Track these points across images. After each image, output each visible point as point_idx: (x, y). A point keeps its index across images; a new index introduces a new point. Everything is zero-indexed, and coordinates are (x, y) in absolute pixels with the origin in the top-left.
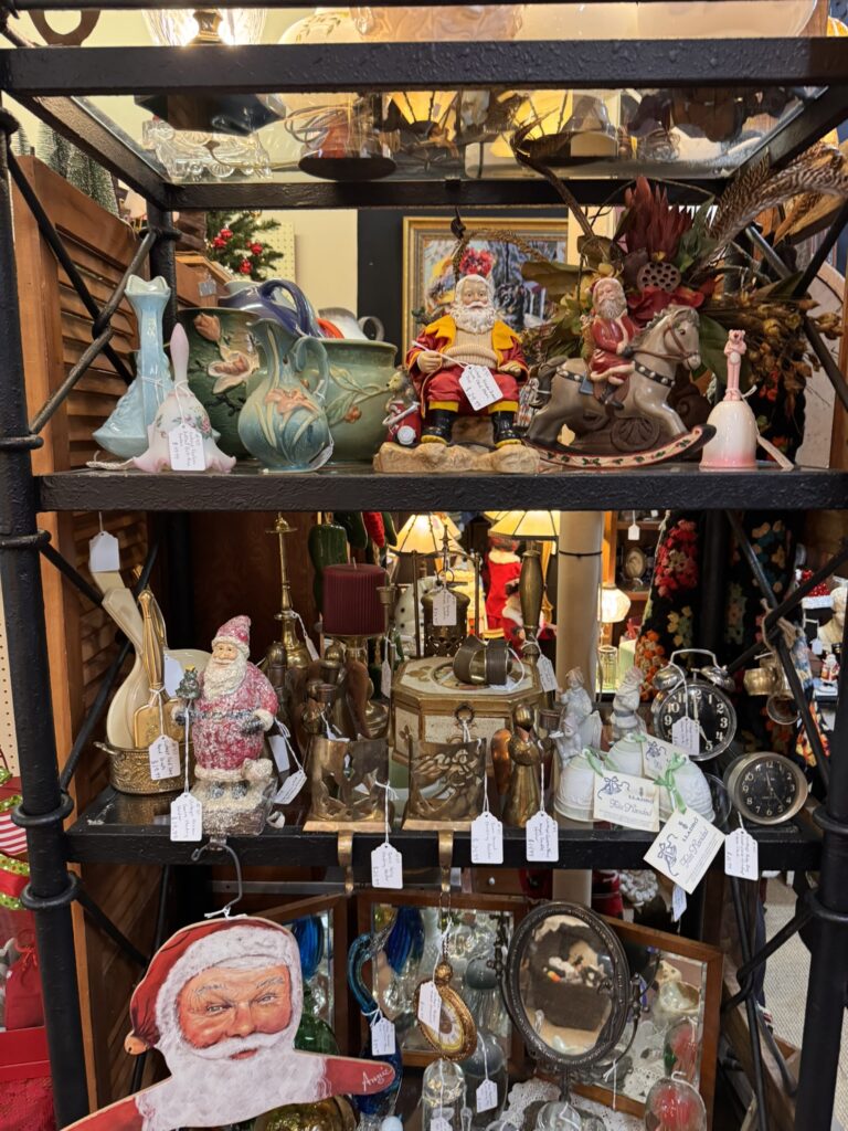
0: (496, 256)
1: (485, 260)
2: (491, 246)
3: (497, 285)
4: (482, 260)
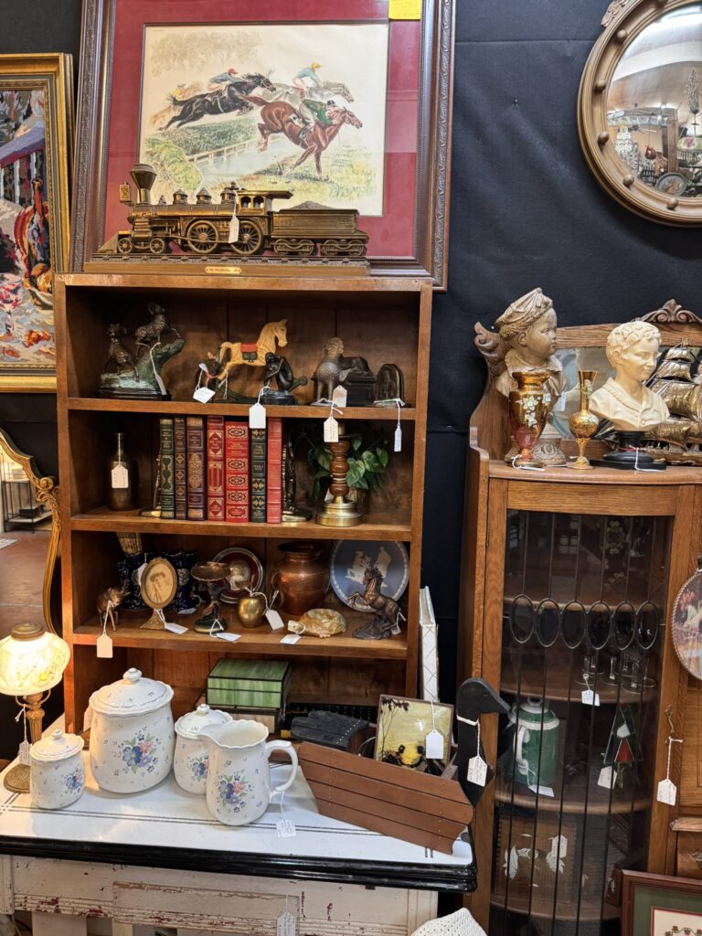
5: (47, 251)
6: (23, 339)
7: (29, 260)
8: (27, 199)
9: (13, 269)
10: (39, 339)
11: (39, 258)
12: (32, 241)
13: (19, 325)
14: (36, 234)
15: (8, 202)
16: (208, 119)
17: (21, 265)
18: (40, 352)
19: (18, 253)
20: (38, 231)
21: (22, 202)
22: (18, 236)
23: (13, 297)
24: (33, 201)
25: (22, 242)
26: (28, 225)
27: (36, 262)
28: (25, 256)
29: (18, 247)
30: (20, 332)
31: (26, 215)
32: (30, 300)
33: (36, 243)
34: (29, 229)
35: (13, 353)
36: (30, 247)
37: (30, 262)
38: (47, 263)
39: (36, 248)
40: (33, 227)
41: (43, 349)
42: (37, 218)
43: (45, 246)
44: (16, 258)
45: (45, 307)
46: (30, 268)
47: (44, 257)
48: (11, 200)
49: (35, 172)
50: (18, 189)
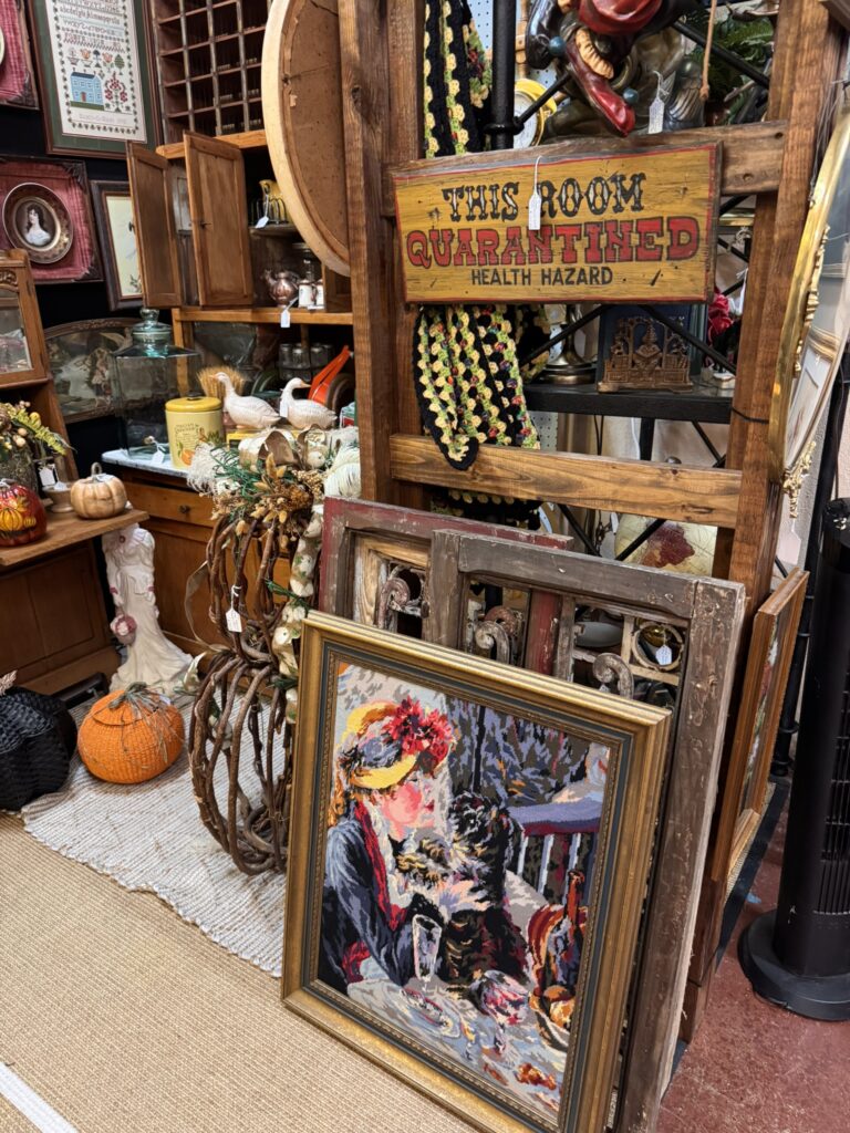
0: (458, 731)
1: (438, 733)
2: (452, 708)
3: (457, 789)
4: (431, 731)
5: (573, 974)
6: (516, 1069)
7: (544, 974)
8: (556, 894)
9: (518, 975)
10: (537, 1081)
11: (560, 978)
12: (553, 952)
13: (512, 1048)
14: (561, 944)
15: (526, 885)
17: (532, 975)
18: (537, 1097)
19: (529, 957)
20: (565, 942)
21: (548, 894)
22: (534, 935)
23: (511, 1010)
24: (564, 900)
25: (538, 948)
26: (551, 928)
27: (554, 982)
28: (538, 966)
29: (531, 950)
30: (514, 1057)
31: (550, 914)
32: (535, 1026)
33: (559, 957)
34: (550, 934)
35: (499, 1077)
36: (548, 957)
37: (546, 978)
38: (570, 990)
39: (557, 963)
40: (558, 934)
41: (541, 1095)
43: (573, 966)
44: (526, 963)
45: (555, 1044)
46: (543, 985)
47: (567, 979)
48: (532, 885)
49: (574, 861)
50: (545, 874)
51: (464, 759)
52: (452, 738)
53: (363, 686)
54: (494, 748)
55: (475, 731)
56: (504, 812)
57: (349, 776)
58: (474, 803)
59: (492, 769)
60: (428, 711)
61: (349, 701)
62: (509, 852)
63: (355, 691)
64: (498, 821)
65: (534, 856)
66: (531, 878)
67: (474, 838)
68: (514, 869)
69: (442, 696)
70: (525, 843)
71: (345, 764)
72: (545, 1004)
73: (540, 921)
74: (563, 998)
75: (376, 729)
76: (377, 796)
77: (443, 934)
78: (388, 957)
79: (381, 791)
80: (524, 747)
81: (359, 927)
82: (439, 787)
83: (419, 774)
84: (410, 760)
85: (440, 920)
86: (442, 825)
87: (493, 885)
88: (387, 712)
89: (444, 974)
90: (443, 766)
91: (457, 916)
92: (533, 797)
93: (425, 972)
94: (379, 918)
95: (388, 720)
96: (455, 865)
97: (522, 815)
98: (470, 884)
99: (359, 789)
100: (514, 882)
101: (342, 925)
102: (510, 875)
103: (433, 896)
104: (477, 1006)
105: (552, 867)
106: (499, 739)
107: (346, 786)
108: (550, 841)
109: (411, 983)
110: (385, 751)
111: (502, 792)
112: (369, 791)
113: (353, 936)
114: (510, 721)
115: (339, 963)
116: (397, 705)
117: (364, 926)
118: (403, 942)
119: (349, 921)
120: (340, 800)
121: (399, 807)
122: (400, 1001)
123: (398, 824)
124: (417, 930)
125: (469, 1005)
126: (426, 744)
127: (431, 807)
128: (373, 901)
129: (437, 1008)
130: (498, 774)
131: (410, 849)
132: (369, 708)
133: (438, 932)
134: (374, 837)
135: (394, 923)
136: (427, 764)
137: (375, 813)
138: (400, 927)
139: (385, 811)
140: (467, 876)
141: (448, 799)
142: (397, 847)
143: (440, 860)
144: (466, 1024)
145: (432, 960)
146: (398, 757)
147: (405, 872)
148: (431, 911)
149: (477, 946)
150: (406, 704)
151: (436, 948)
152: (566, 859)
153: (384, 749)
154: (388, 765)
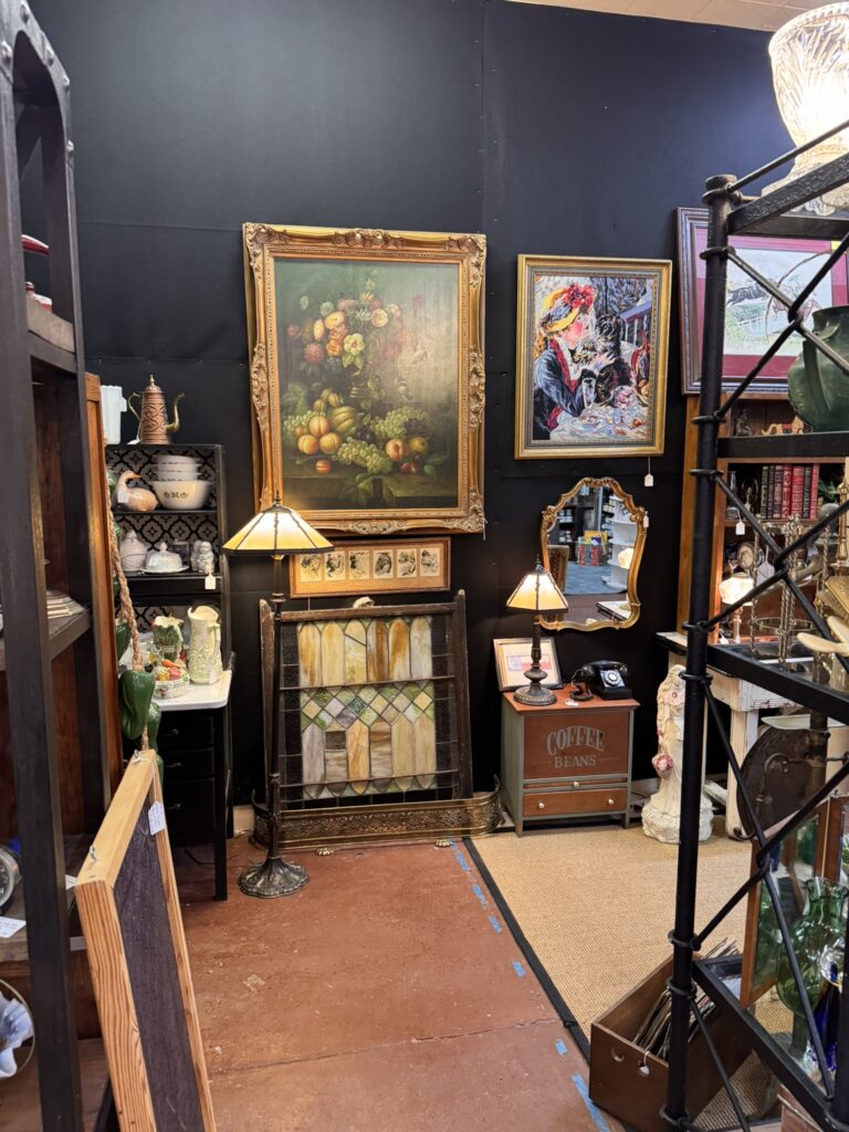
1: (588, 294)
5: (647, 373)
6: (630, 425)
7: (638, 377)
9: (628, 383)
10: (639, 424)
11: (643, 377)
12: (640, 367)
13: (629, 417)
14: (643, 362)
16: (746, 302)
17: (633, 381)
18: (639, 432)
19: (632, 374)
20: (644, 360)
21: (637, 344)
22: (633, 363)
23: (627, 400)
24: (642, 344)
25: (635, 368)
26: (639, 357)
27: (641, 379)
28: (635, 376)
29: (632, 370)
30: (629, 420)
31: (638, 352)
32: (637, 401)
33: (642, 368)
34: (639, 359)
35: (623, 433)
36: (639, 370)
37: (639, 379)
38: (647, 379)
39: (642, 371)
40: (642, 359)
41: (640, 430)
42: (644, 353)
43: (647, 369)
44: (631, 377)
45: (644, 405)
46: (638, 382)
47: (646, 376)
48: (631, 342)
49: (645, 326)
50: (635, 336)
51: (600, 302)
52: (594, 295)
53: (551, 284)
54: (612, 293)
55: (604, 288)
56: (619, 317)
57: (545, 328)
58: (605, 319)
59: (612, 301)
60: (583, 286)
61: (543, 293)
62: (622, 333)
63: (546, 287)
64: (616, 322)
65: (631, 331)
66: (630, 340)
67: (607, 333)
68: (623, 339)
69: (588, 278)
70: (627, 326)
71: (543, 324)
72: (639, 389)
73: (635, 356)
74: (645, 384)
75: (559, 302)
76: (561, 333)
77: (597, 382)
78: (572, 407)
79: (563, 330)
80: (624, 289)
81: (556, 400)
82: (591, 317)
83: (581, 315)
84: (576, 311)
85: (594, 376)
86: (592, 333)
87: (616, 349)
88: (564, 292)
89: (598, 400)
90: (592, 309)
91: (601, 371)
92: (629, 306)
93: (589, 403)
94: (566, 390)
95: (564, 296)
96: (599, 349)
97: (625, 316)
98: (606, 354)
99: (552, 333)
100: (624, 345)
101: (546, 404)
102: (622, 342)
103: (590, 367)
104: (613, 406)
105: (638, 331)
106: (615, 290)
107: (544, 335)
108: (636, 322)
109: (584, 413)
110: (564, 310)
111: (616, 309)
112: (557, 332)
113: (552, 404)
114: (617, 280)
115: (545, 424)
116: (569, 287)
117: (558, 397)
118: (578, 395)
119: (550, 400)
120: (542, 343)
121: (572, 334)
122: (578, 424)
123: (573, 342)
124: (584, 385)
125: (609, 407)
126: (583, 301)
127: (587, 328)
128: (562, 383)
129: (595, 417)
130: (615, 303)
131: (579, 351)
132: (554, 293)
133: (594, 383)
134: (561, 353)
135: (573, 389)
136: (584, 310)
137: (560, 341)
138: (576, 389)
139: (567, 339)
140: (605, 351)
141: (595, 321)
142: (573, 352)
143: (593, 349)
144: (608, 418)
145: (592, 396)
146: (571, 311)
147: (576, 362)
148: (590, 374)
149: (612, 379)
150: (572, 286)
151: (593, 390)
152: (642, 327)
153: (563, 309)
154: (566, 316)
